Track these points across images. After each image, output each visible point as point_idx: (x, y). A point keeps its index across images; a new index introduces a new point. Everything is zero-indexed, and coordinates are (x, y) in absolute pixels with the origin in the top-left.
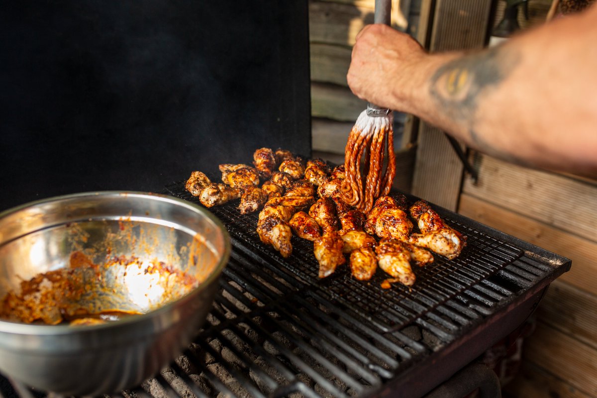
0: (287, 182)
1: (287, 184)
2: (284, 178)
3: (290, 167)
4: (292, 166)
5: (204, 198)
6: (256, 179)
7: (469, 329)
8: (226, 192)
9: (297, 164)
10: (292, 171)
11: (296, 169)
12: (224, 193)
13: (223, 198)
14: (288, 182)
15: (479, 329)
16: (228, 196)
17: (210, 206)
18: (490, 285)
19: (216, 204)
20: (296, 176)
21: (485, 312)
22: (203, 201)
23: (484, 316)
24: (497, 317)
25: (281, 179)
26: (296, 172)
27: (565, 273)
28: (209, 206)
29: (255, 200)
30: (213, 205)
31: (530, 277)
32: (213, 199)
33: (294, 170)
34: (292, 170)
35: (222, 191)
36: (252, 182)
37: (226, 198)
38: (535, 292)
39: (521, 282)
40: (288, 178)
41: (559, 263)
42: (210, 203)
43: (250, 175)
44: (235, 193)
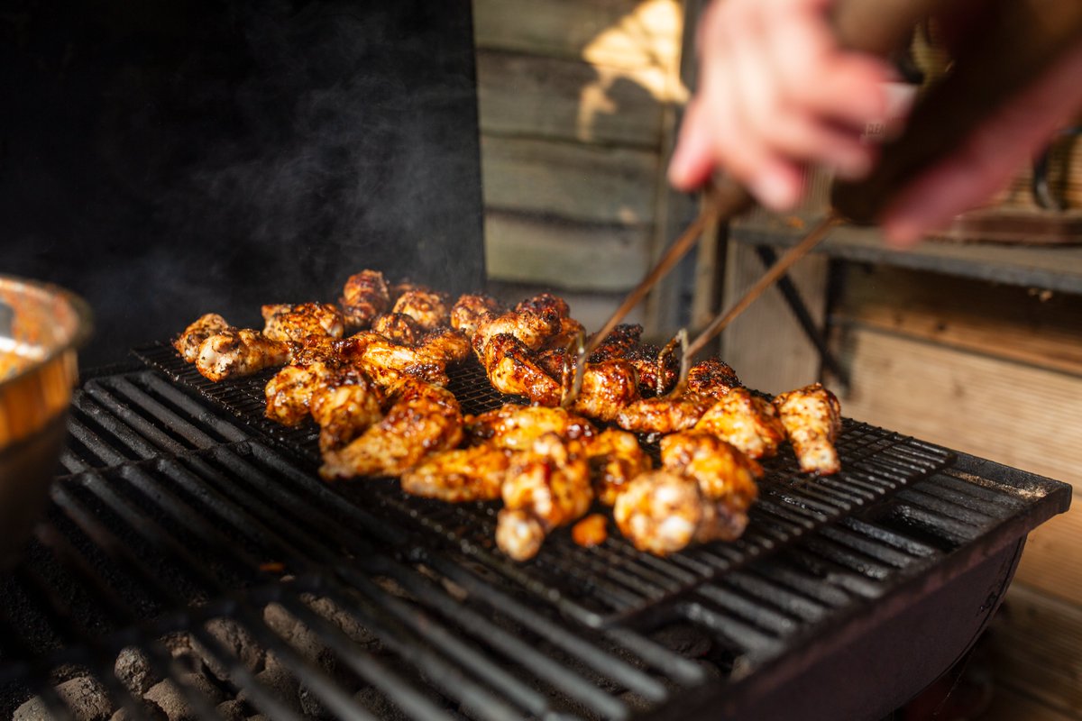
0: (405, 332)
1: (406, 337)
2: (399, 324)
3: (416, 303)
4: (422, 301)
5: (204, 358)
6: (334, 323)
7: (826, 630)
8: (258, 347)
9: (433, 300)
10: (420, 313)
11: (431, 308)
12: (251, 348)
13: (249, 360)
14: (408, 332)
15: (854, 631)
16: (263, 356)
17: (217, 378)
18: (877, 535)
19: (231, 373)
20: (429, 325)
21: (870, 591)
22: (203, 367)
23: (864, 600)
24: (899, 604)
25: (393, 326)
26: (431, 314)
27: (1058, 515)
28: (215, 377)
29: (318, 358)
30: (223, 374)
31: (976, 520)
32: (225, 360)
33: (426, 310)
34: (421, 310)
35: (247, 342)
36: (324, 330)
37: (256, 359)
38: (992, 552)
39: (954, 529)
40: (408, 323)
41: (1040, 494)
42: (218, 370)
43: (321, 315)
44: (280, 351)
